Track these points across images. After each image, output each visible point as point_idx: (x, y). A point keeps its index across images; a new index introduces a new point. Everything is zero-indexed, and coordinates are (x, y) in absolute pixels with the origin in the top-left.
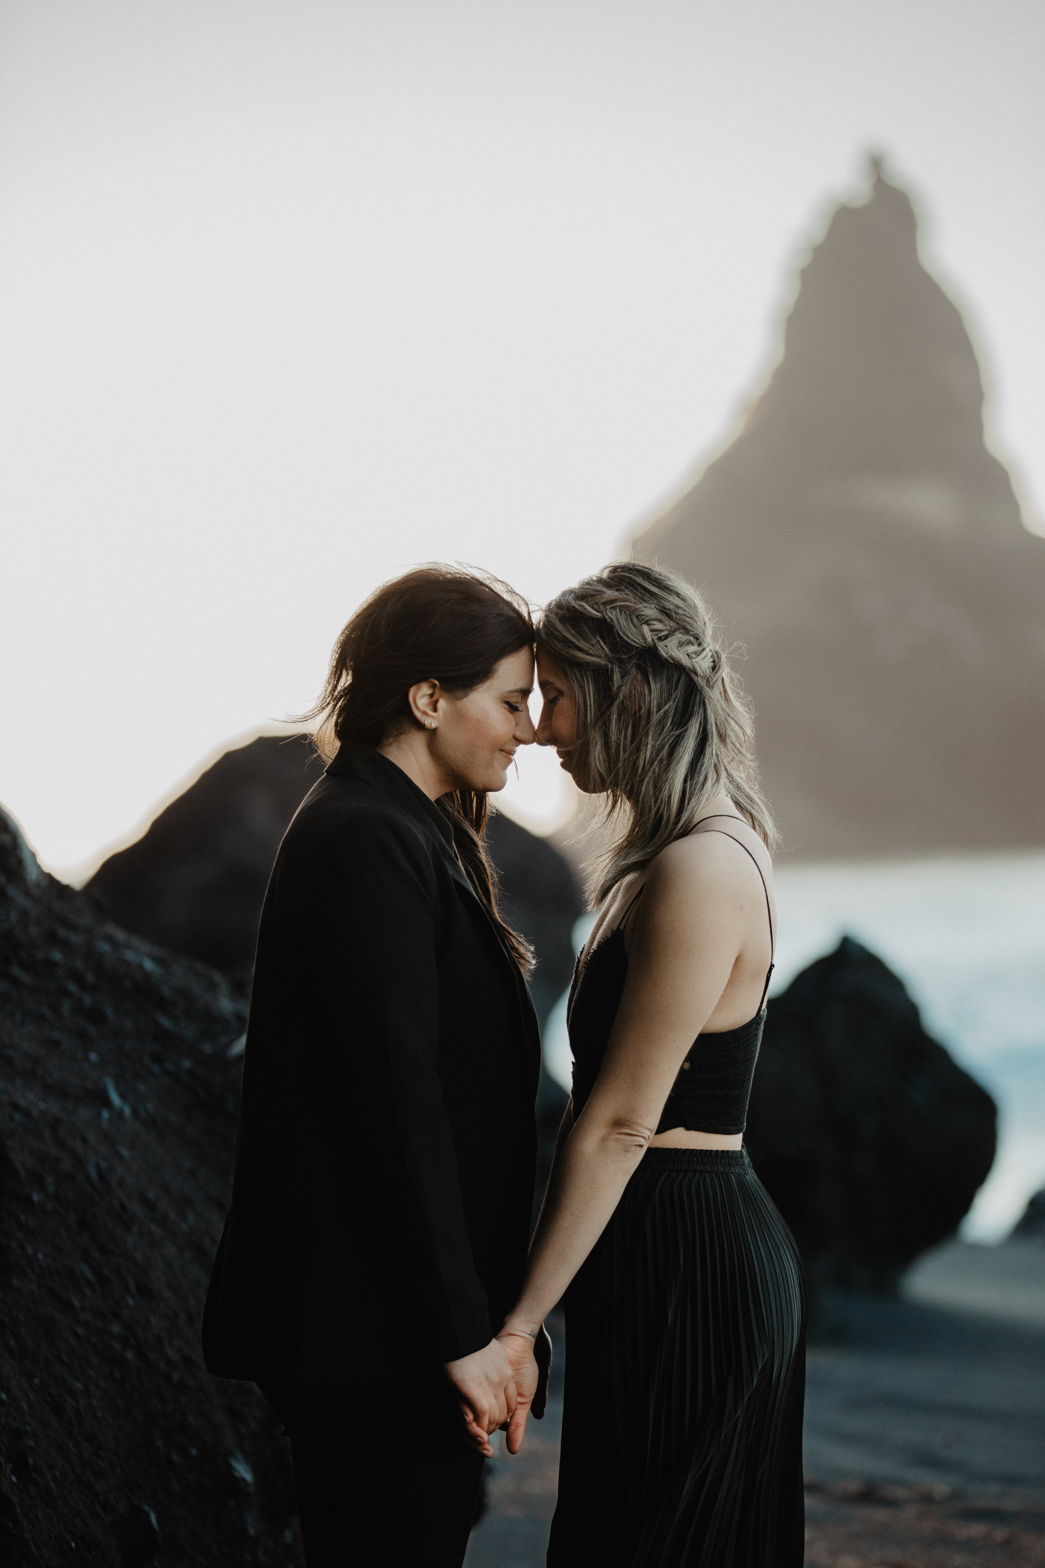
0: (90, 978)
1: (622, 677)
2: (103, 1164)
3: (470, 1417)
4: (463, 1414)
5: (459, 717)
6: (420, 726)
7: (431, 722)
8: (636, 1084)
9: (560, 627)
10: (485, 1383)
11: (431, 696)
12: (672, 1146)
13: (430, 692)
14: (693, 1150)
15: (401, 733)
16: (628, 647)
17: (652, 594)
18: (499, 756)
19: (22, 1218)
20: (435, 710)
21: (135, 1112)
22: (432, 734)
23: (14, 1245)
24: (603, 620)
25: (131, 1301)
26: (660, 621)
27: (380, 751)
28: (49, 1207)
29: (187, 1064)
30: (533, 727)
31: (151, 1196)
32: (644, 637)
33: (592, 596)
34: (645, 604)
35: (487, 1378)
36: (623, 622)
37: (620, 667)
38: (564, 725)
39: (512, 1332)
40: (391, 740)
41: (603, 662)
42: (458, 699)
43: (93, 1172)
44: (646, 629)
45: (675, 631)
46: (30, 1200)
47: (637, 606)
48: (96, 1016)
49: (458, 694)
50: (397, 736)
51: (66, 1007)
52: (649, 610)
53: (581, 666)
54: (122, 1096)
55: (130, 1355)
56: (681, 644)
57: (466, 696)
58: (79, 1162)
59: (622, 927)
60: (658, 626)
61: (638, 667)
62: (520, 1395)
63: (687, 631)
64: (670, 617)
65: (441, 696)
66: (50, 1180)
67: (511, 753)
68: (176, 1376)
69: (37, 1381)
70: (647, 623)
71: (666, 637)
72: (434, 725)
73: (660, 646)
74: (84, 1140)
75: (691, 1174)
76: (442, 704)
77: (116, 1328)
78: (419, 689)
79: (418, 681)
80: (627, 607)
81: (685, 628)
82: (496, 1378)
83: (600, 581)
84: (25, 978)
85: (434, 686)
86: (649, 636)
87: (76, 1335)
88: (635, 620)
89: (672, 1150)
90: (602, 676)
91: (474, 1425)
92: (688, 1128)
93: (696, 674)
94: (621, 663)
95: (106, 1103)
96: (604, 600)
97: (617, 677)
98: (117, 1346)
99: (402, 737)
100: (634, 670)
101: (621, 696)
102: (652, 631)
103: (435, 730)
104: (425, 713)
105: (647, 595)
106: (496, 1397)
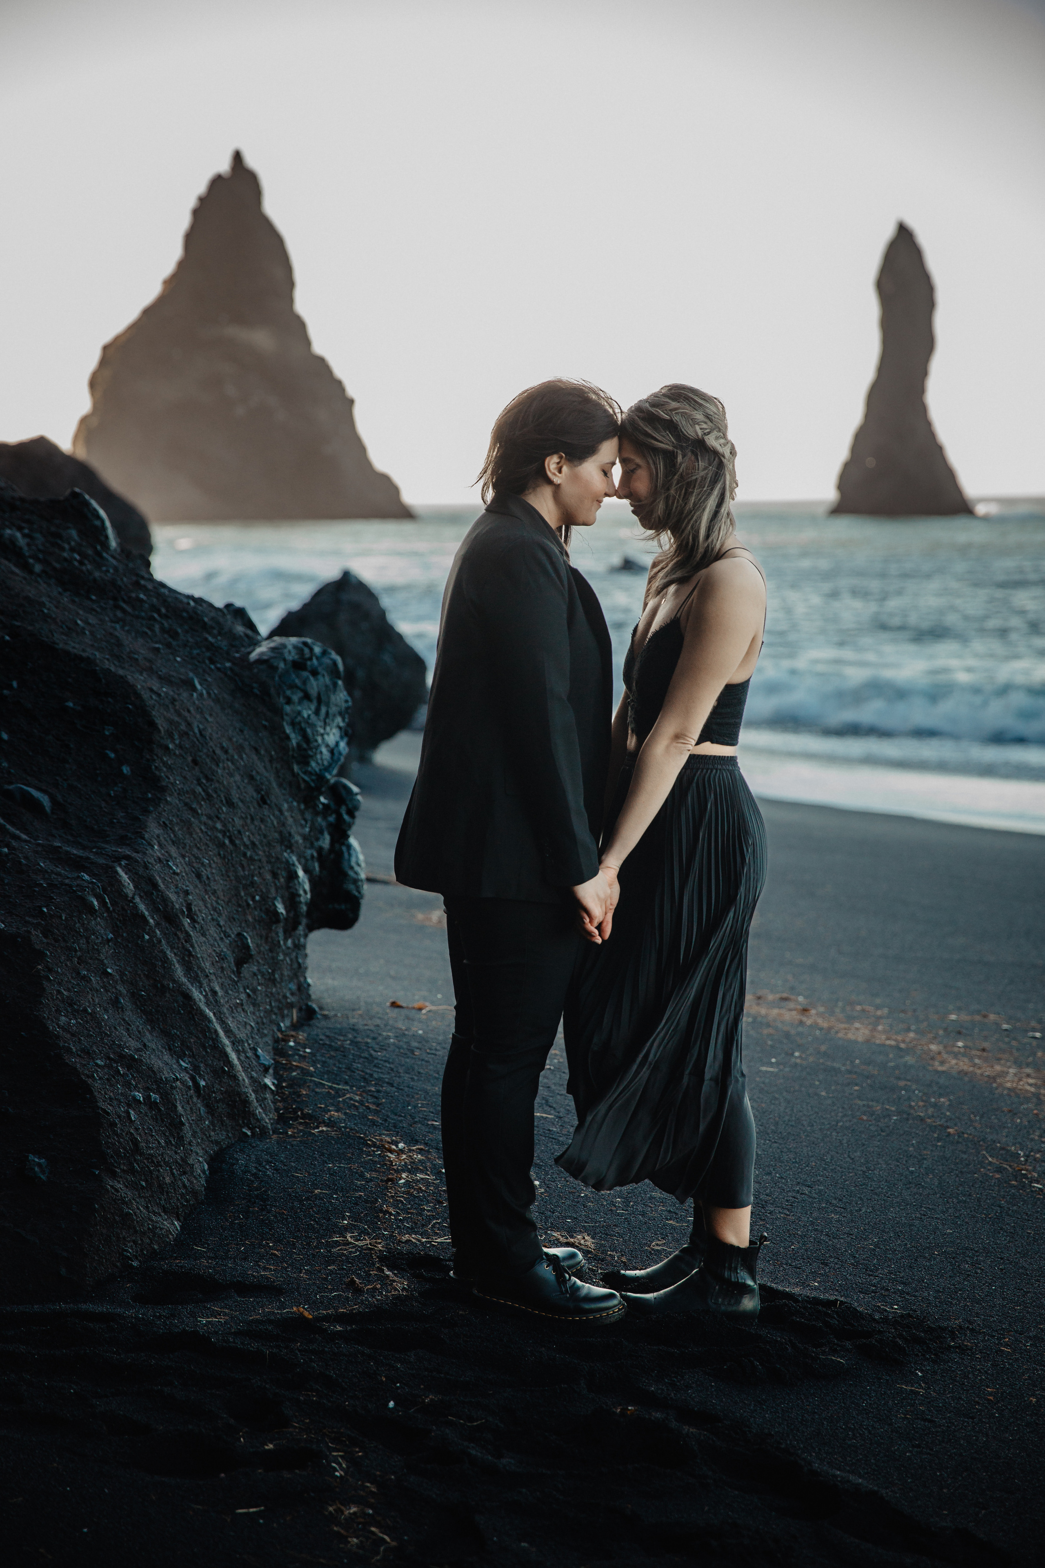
0: (163, 610)
1: (683, 458)
2: (201, 727)
3: (587, 920)
4: (582, 918)
5: (575, 478)
6: (550, 482)
7: (557, 480)
8: (688, 713)
9: (641, 424)
10: (596, 899)
11: (558, 463)
12: (703, 753)
13: (558, 461)
14: (715, 756)
15: (536, 486)
16: (687, 439)
17: (701, 405)
18: (595, 503)
19: (165, 759)
20: (560, 471)
21: (209, 694)
22: (557, 487)
23: (163, 774)
24: (671, 421)
25: (224, 809)
26: (705, 423)
27: (523, 498)
28: (177, 752)
29: (228, 665)
30: (615, 487)
31: (224, 745)
32: (696, 433)
33: (662, 405)
34: (696, 412)
35: (598, 896)
36: (684, 423)
37: (682, 451)
38: (642, 486)
39: (609, 866)
40: (530, 491)
41: (671, 448)
42: (575, 466)
43: (196, 731)
44: (697, 427)
45: (714, 429)
46: (167, 748)
47: (693, 413)
48: (174, 635)
49: (576, 463)
50: (534, 489)
51: (157, 628)
52: (699, 416)
53: (655, 450)
54: (201, 684)
55: (227, 842)
56: (717, 438)
57: (580, 464)
58: (189, 724)
59: (678, 615)
60: (704, 426)
61: (693, 452)
62: (611, 904)
63: (720, 430)
64: (711, 421)
65: (564, 464)
66: (176, 737)
67: (600, 502)
68: (249, 854)
69: (187, 859)
70: (698, 424)
71: (709, 433)
72: (559, 482)
73: (706, 438)
74: (189, 711)
75: (714, 771)
76: (565, 469)
77: (219, 826)
78: (552, 458)
79: (551, 454)
80: (686, 413)
81: (719, 428)
82: (602, 896)
83: (664, 395)
84: (128, 609)
85: (561, 457)
86: (700, 433)
87: (201, 829)
88: (691, 421)
89: (703, 756)
90: (669, 457)
91: (589, 925)
92: (712, 742)
93: (724, 457)
94: (682, 448)
95: (194, 689)
96: (670, 408)
97: (680, 459)
98: (220, 835)
99: (538, 489)
100: (690, 454)
101: (681, 470)
102: (701, 429)
103: (559, 485)
104: (554, 474)
105: (696, 406)
106: (601, 907)
